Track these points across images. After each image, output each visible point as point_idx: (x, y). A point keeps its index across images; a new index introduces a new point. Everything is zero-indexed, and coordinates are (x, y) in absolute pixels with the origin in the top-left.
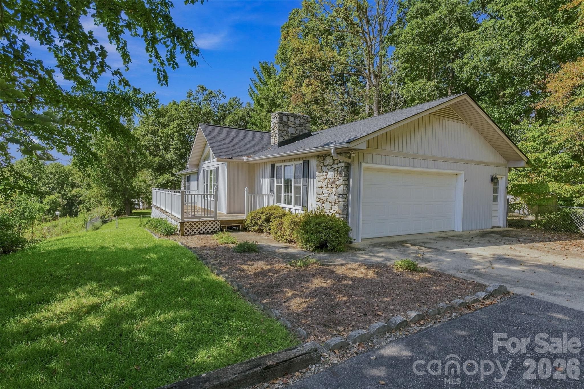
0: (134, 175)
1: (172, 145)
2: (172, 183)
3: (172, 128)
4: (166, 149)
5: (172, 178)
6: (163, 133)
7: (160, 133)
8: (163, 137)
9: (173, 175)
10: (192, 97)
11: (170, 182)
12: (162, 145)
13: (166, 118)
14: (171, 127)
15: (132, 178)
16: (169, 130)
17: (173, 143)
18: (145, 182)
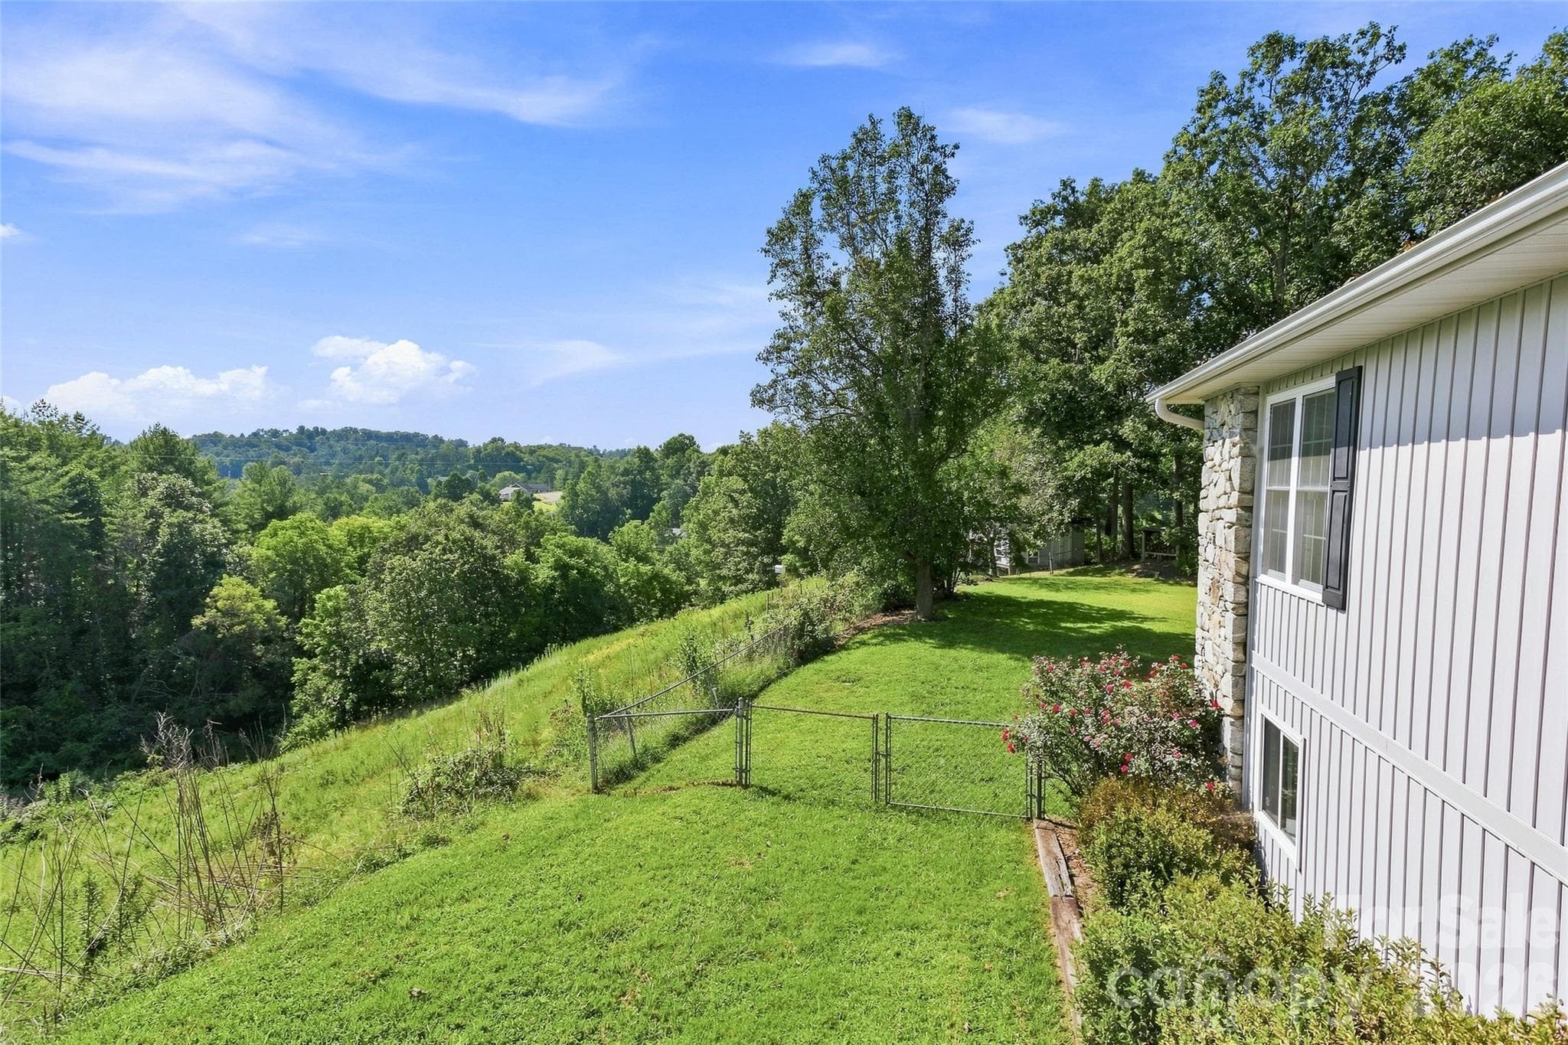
0: (956, 442)
1: (1125, 323)
2: (1117, 479)
3: (1127, 251)
4: (1101, 340)
5: (1117, 458)
6: (1090, 280)
7: (1076, 286)
8: (1087, 296)
9: (1121, 444)
10: (1222, 105)
11: (1109, 475)
12: (1083, 329)
13: (1104, 222)
14: (1123, 252)
15: (944, 458)
16: (1111, 266)
17: (1129, 314)
18: (1004, 473)
